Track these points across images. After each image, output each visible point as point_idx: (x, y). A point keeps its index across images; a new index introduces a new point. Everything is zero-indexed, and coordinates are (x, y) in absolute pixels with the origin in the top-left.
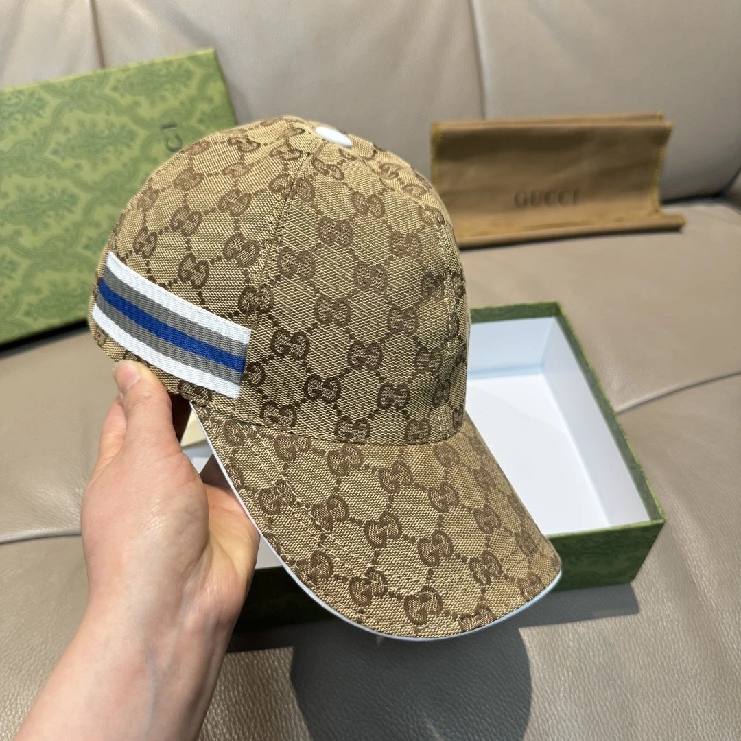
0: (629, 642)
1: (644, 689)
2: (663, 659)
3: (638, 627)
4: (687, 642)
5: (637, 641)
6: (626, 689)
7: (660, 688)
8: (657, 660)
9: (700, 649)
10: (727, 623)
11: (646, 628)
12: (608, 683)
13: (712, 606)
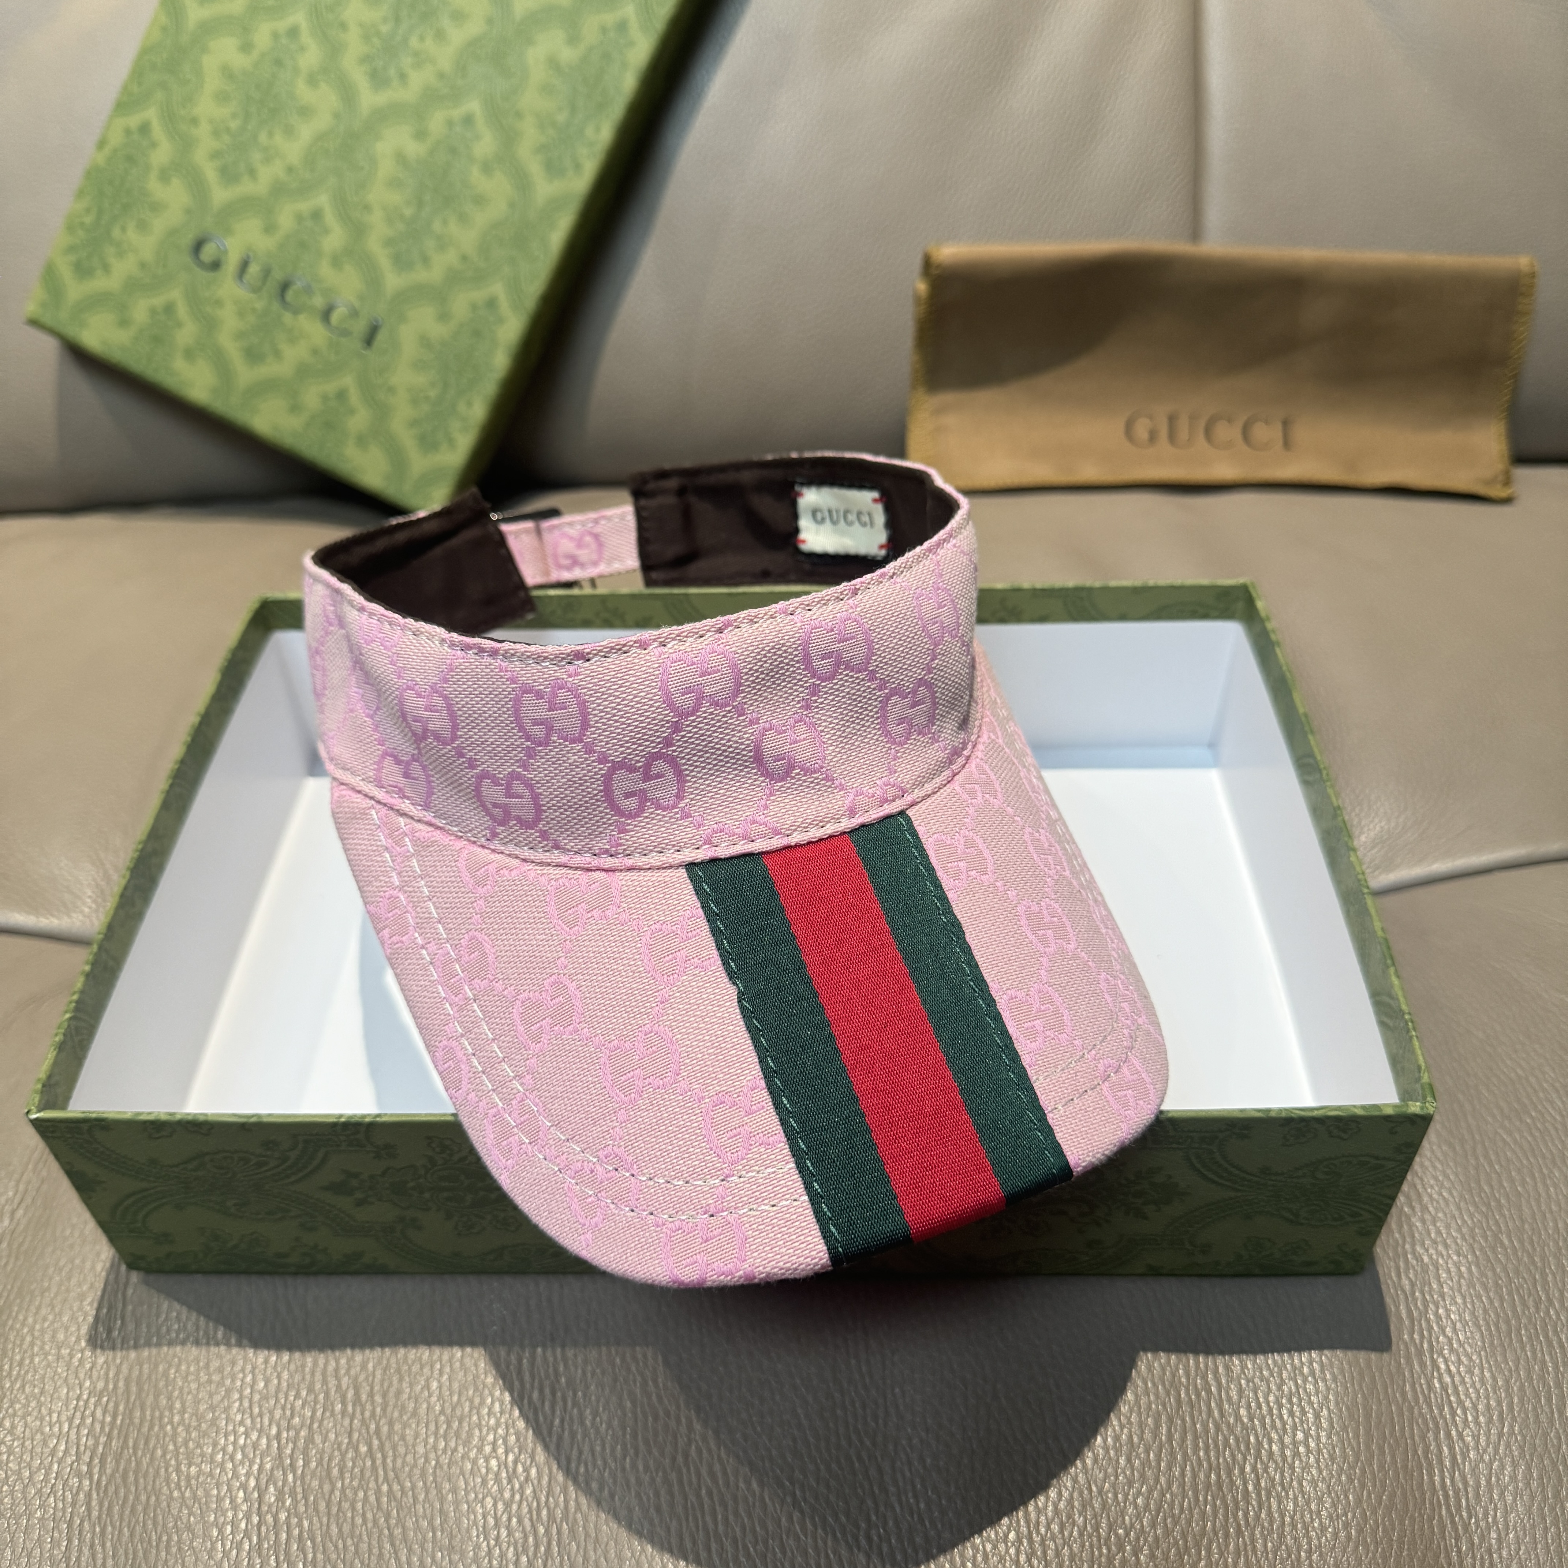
0: (1171, 1420)
1: (1176, 1543)
2: (1250, 1488)
3: (1209, 1392)
4: (1332, 1458)
5: (1194, 1424)
6: (1127, 1534)
7: (1221, 1554)
8: (1232, 1483)
9: (1363, 1485)
10: (1460, 1435)
11: (1229, 1399)
12: (1084, 1506)
13: (1430, 1387)
